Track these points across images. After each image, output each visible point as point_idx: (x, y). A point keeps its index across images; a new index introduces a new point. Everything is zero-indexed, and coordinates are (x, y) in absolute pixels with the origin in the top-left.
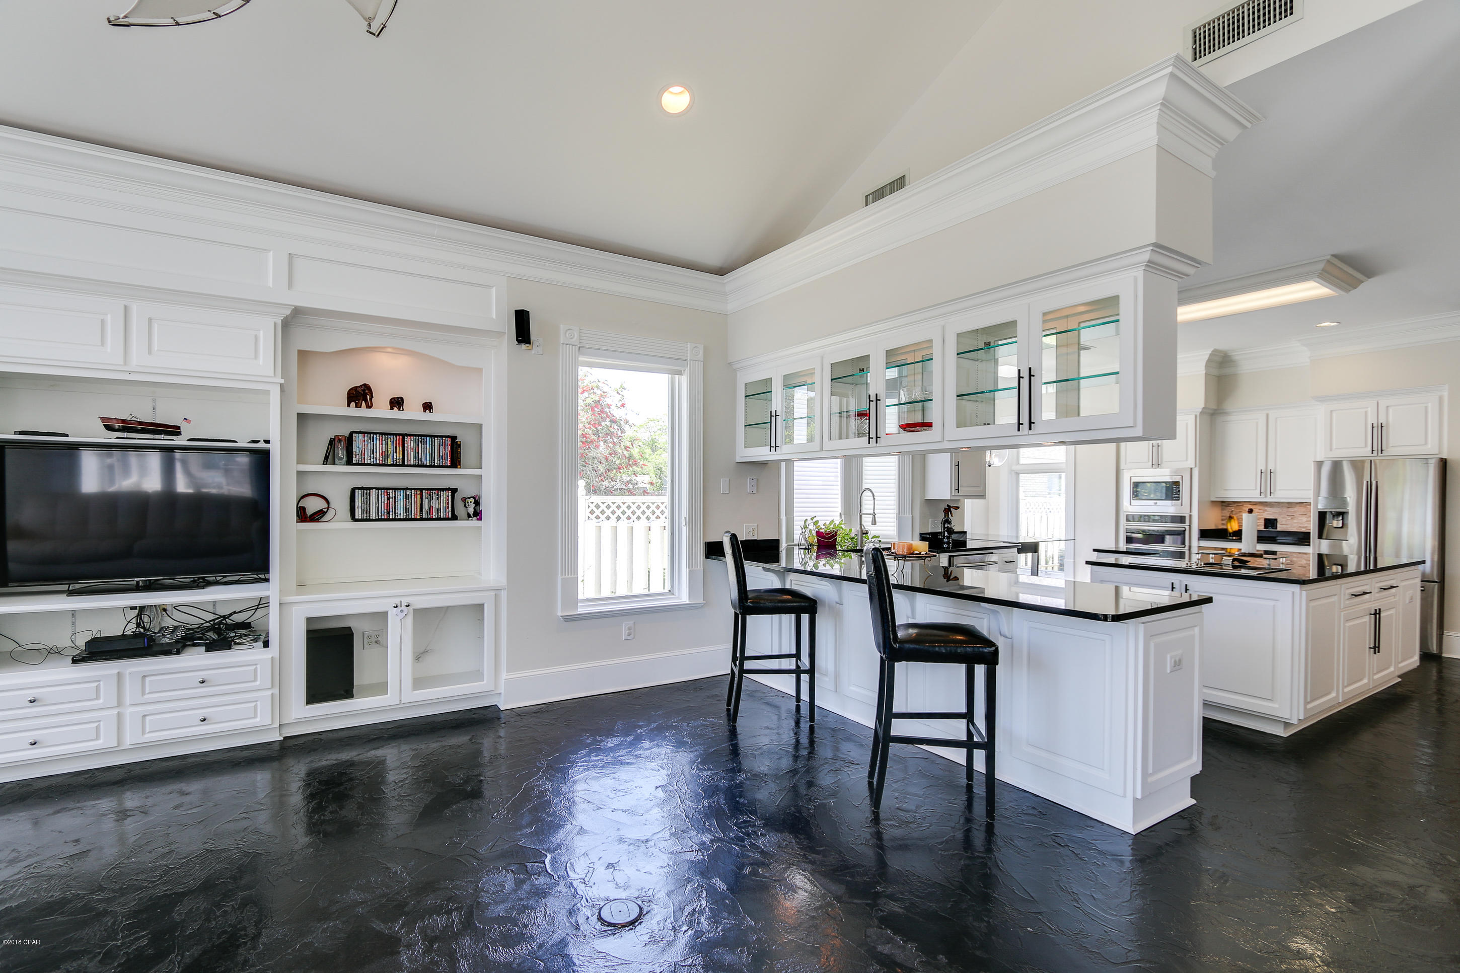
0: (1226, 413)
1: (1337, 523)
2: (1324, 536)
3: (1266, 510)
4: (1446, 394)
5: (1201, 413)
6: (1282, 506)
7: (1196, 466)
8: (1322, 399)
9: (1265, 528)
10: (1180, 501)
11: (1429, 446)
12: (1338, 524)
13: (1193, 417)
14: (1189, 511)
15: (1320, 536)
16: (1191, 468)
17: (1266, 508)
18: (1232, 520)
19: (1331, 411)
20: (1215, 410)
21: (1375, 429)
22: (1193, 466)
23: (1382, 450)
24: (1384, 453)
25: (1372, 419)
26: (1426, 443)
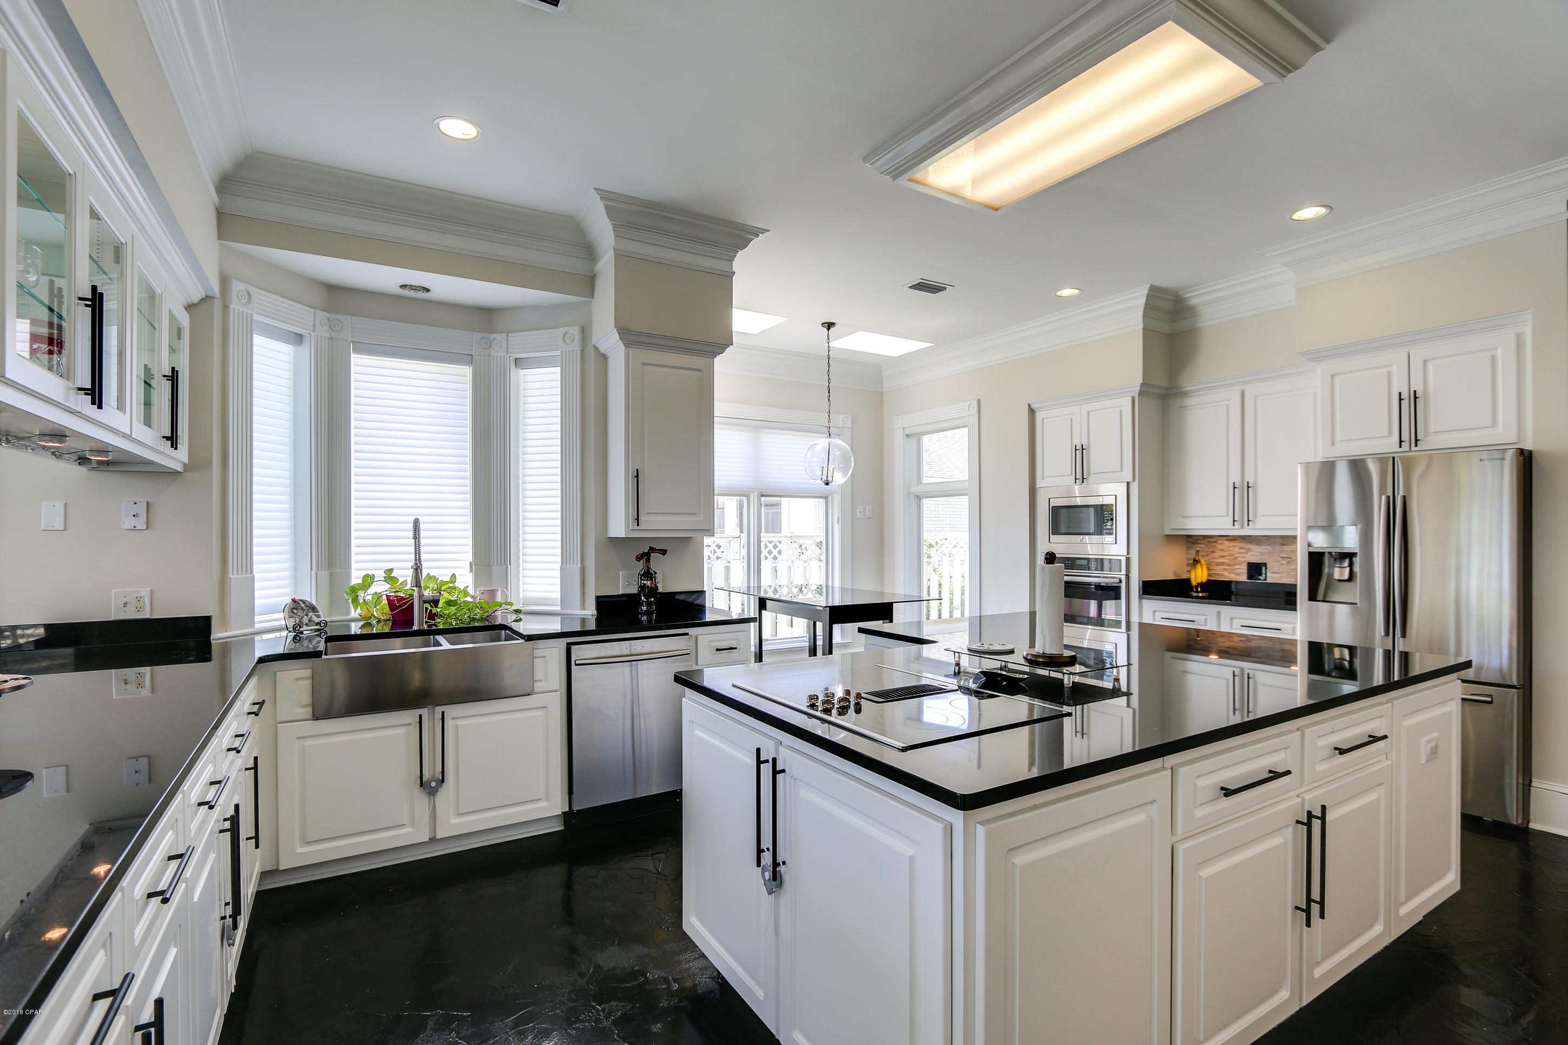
0: (1184, 394)
1: (1339, 573)
2: (1320, 596)
3: (1249, 550)
4: (1528, 330)
5: (1141, 393)
6: (1274, 543)
7: (1134, 480)
8: (1317, 356)
9: (1248, 579)
10: (1114, 536)
11: (1500, 429)
12: (1341, 573)
13: (1130, 399)
14: (1126, 554)
15: (1313, 597)
16: (1128, 483)
17: (1250, 546)
18: (1199, 565)
19: (1333, 376)
20: (1167, 389)
21: (1405, 404)
22: (1130, 480)
23: (1416, 440)
24: (1421, 445)
25: (1399, 385)
26: (1494, 424)
